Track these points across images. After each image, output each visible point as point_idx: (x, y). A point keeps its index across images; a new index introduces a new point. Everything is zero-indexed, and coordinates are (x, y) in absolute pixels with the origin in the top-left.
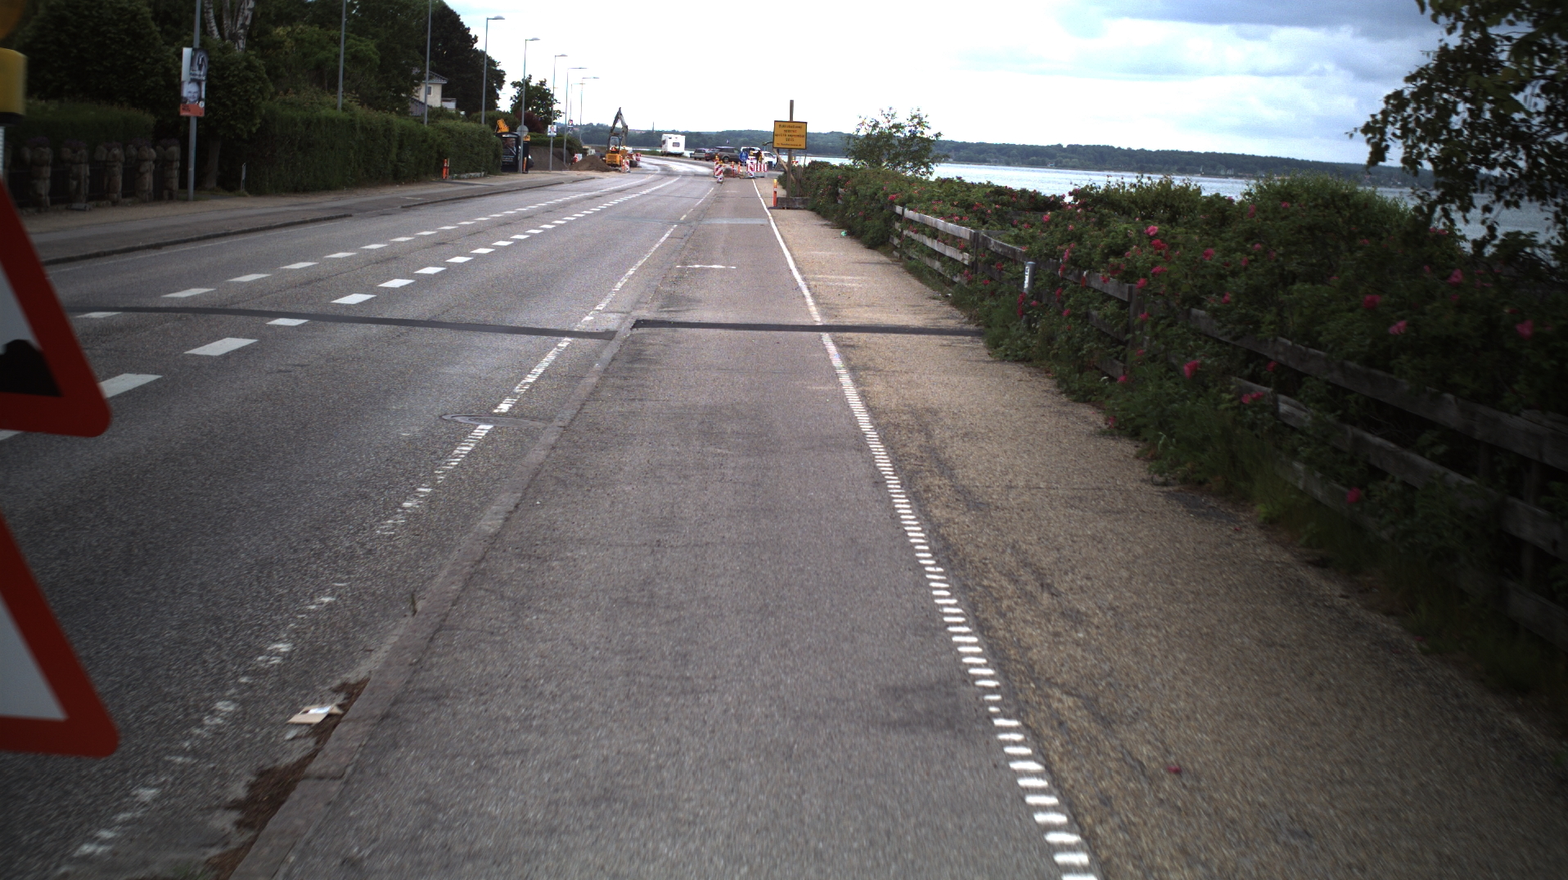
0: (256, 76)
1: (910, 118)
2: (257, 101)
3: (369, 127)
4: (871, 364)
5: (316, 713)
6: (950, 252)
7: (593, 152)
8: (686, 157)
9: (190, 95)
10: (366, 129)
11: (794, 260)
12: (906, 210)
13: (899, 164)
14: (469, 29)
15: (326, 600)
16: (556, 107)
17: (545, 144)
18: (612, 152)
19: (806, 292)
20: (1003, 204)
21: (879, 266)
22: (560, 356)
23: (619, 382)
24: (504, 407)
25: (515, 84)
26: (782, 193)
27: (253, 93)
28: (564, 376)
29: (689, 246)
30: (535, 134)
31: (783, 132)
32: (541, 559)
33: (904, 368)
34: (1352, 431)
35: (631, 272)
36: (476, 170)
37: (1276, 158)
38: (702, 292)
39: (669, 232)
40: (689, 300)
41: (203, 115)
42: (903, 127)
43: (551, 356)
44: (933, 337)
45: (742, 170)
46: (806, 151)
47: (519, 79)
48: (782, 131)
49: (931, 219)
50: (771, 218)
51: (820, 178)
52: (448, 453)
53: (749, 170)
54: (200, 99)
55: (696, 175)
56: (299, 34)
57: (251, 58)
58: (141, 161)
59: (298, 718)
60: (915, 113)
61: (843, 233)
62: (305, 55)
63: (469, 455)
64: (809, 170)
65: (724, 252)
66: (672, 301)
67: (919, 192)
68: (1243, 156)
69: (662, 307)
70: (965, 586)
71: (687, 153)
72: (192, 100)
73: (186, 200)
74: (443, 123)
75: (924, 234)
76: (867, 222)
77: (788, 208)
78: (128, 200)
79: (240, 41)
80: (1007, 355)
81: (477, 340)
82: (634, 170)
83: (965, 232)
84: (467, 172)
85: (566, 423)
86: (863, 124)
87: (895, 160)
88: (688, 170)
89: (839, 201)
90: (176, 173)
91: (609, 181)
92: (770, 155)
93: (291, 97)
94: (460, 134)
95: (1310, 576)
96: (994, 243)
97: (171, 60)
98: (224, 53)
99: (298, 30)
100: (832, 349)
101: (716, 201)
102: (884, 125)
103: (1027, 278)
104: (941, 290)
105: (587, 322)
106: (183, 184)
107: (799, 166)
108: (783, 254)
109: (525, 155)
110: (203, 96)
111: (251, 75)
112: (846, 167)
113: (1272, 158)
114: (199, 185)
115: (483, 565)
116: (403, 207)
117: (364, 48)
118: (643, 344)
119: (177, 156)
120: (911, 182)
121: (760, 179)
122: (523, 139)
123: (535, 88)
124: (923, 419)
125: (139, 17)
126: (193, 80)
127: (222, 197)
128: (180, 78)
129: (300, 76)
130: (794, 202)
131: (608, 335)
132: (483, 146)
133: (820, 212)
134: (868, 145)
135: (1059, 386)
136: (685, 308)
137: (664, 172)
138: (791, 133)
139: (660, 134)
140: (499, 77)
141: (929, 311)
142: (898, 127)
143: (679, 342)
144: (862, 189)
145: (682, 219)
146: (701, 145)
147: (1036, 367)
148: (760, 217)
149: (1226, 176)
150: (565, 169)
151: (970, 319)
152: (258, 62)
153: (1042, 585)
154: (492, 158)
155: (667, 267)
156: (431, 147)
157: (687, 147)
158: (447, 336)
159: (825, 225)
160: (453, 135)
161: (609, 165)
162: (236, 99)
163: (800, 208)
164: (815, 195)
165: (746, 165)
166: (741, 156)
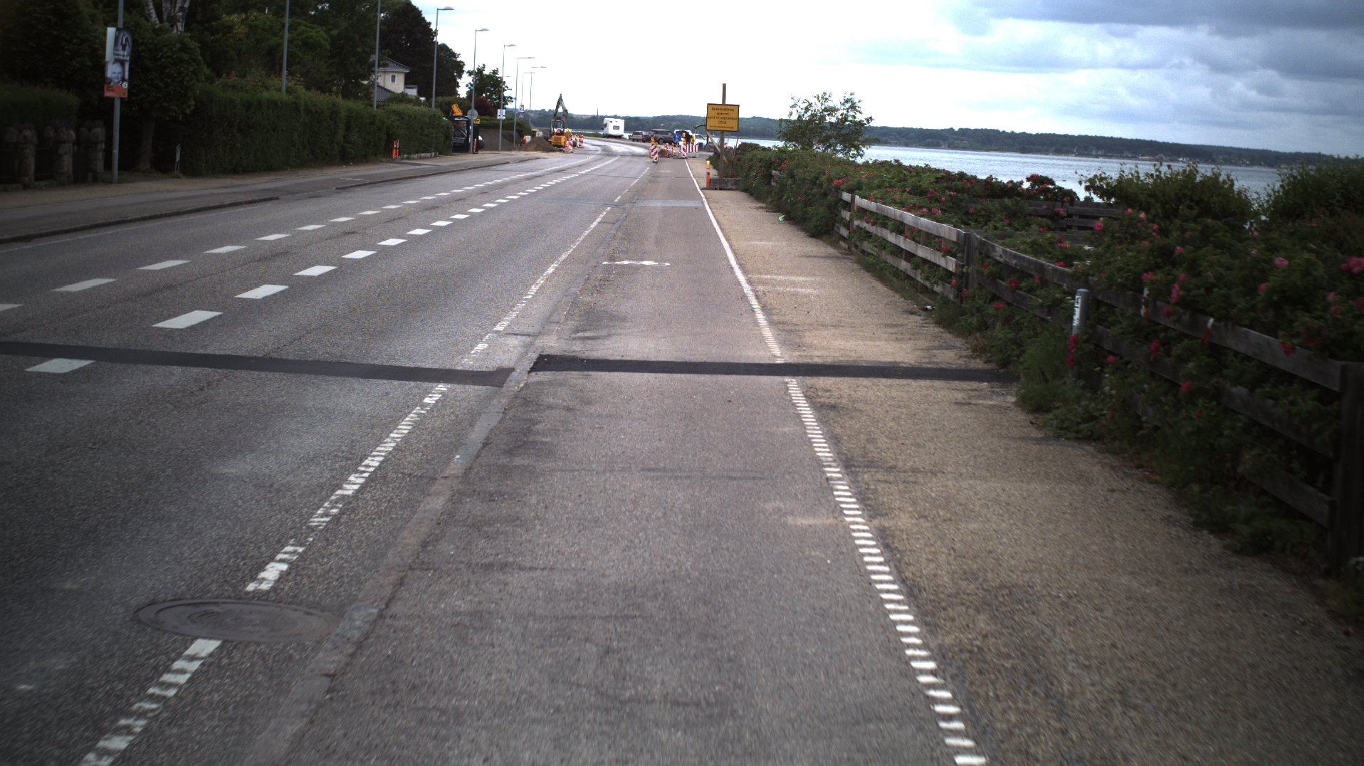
0: (190, 58)
1: (843, 101)
2: (191, 83)
3: (313, 109)
7: (540, 134)
8: (625, 139)
9: (114, 75)
10: (311, 111)
11: (734, 253)
12: (856, 197)
13: (830, 147)
14: (430, 23)
16: (506, 94)
17: (495, 126)
18: (557, 134)
19: (754, 303)
20: (957, 191)
21: (828, 262)
24: (271, 574)
25: (470, 73)
26: (714, 174)
27: (187, 75)
29: (620, 235)
30: (485, 117)
31: (716, 115)
35: (551, 270)
36: (426, 151)
37: (1140, 140)
38: (629, 306)
39: (602, 216)
41: (126, 96)
42: (835, 111)
44: (938, 385)
45: (675, 150)
46: (737, 134)
47: (476, 69)
48: (714, 113)
49: (893, 211)
50: (704, 200)
51: (751, 160)
53: (682, 150)
54: (123, 80)
55: (633, 155)
56: (253, 21)
57: (186, 40)
58: (58, 142)
60: (848, 97)
61: (781, 218)
62: (258, 41)
64: (740, 151)
65: (658, 242)
66: (587, 321)
67: (867, 178)
68: (1112, 139)
69: (578, 331)
71: (626, 136)
72: (116, 81)
73: (110, 182)
74: (394, 106)
75: (885, 227)
76: (808, 208)
77: (720, 189)
78: (43, 183)
79: (179, 24)
80: (1062, 429)
82: (576, 151)
83: (949, 232)
84: (417, 152)
87: (827, 142)
88: (627, 150)
89: (773, 184)
90: (100, 155)
91: (553, 160)
92: (700, 137)
93: (233, 79)
94: (410, 116)
96: (999, 251)
98: (158, 35)
99: (252, 17)
101: (650, 181)
102: (816, 108)
103: (1077, 311)
105: (478, 355)
106: (108, 165)
107: (730, 148)
108: (722, 245)
109: (476, 136)
110: (127, 77)
111: (186, 57)
112: (779, 149)
113: (1137, 141)
114: (123, 167)
116: (338, 189)
117: (315, 35)
119: (100, 137)
120: (846, 165)
121: (691, 159)
122: (473, 122)
123: (489, 76)
126: (116, 61)
129: (253, 61)
130: (726, 183)
131: (498, 379)
132: (433, 128)
133: (754, 193)
134: (800, 128)
136: (604, 333)
137: (604, 153)
138: (724, 116)
139: (603, 118)
140: (459, 68)
142: (832, 110)
144: (800, 173)
145: (616, 200)
146: (639, 128)
148: (694, 199)
149: (1097, 156)
150: (515, 150)
152: (194, 45)
154: (442, 139)
155: (592, 263)
156: (380, 129)
157: (626, 130)
159: (760, 208)
160: (403, 118)
161: (555, 146)
162: (169, 81)
163: (733, 190)
164: (747, 176)
165: (679, 146)
166: (675, 138)
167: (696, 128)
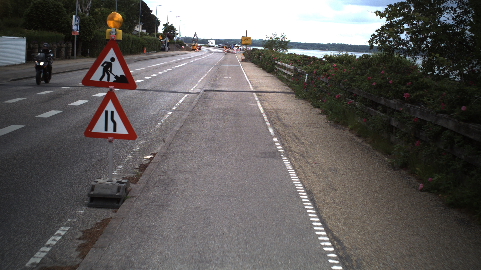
0: (92, 23)
1: (281, 36)
2: (93, 31)
3: (123, 38)
4: (265, 99)
5: (149, 157)
6: (289, 73)
7: (187, 45)
11: (247, 75)
12: (278, 62)
13: (278, 49)
14: (150, 8)
15: (144, 141)
16: (176, 32)
17: (173, 43)
18: (193, 45)
19: (250, 83)
21: (270, 78)
22: (186, 98)
23: (202, 103)
24: (174, 108)
25: (164, 25)
26: (244, 58)
27: (92, 28)
28: (188, 102)
29: (218, 72)
30: (170, 40)
32: (190, 134)
33: (274, 100)
34: (368, 108)
35: (202, 79)
36: (153, 51)
38: (222, 83)
39: (212, 68)
40: (218, 85)
41: (78, 35)
42: (279, 39)
43: (184, 98)
44: (282, 94)
45: (232, 51)
46: (251, 45)
47: (165, 23)
48: (244, 39)
49: (284, 64)
50: (240, 65)
51: (255, 53)
52: (163, 117)
53: (234, 51)
54: (77, 30)
55: (218, 52)
57: (91, 18)
58: (61, 48)
59: (145, 158)
60: (283, 34)
61: (261, 69)
62: (104, 17)
63: (168, 117)
64: (252, 51)
65: (227, 73)
66: (213, 85)
67: (282, 57)
69: (211, 87)
70: (280, 138)
71: (216, 46)
72: (75, 30)
73: (74, 59)
74: (144, 37)
75: (282, 68)
76: (267, 66)
77: (246, 62)
78: (58, 59)
79: (87, 13)
80: (300, 98)
81: (164, 94)
82: (200, 51)
83: (292, 67)
84: (151, 51)
85: (191, 111)
86: (267, 38)
87: (277, 48)
88: (216, 51)
89: (260, 60)
90: (71, 51)
91: (192, 54)
92: (241, 46)
93: (101, 29)
94: (149, 40)
95: (356, 138)
96: (299, 70)
97: (69, 19)
98: (83, 17)
100: (256, 96)
101: (224, 60)
102: (273, 38)
103: (306, 78)
104: (286, 83)
105: (192, 90)
106: (73, 55)
107: (249, 50)
108: (244, 74)
109: (168, 46)
110: (78, 29)
112: (263, 50)
114: (77, 55)
115: (177, 135)
116: (134, 61)
118: (207, 95)
119: (71, 46)
120: (280, 54)
121: (237, 54)
122: (167, 42)
123: (170, 26)
124: (276, 111)
125: (60, 6)
126: (76, 25)
127: (82, 58)
128: (72, 24)
129: (103, 23)
130: (247, 60)
131: (198, 93)
132: (155, 43)
133: (255, 63)
134: (269, 44)
135: (311, 104)
136: (217, 87)
137: (209, 51)
138: (246, 40)
139: (207, 40)
140: (159, 23)
141: (282, 88)
142: (277, 38)
143: (216, 95)
144: (267, 56)
145: (215, 65)
146: (220, 43)
147: (307, 100)
148: (237, 64)
150: (179, 50)
151: (292, 90)
152: (93, 19)
153: (297, 139)
154: (158, 47)
155: (212, 77)
156: (141, 44)
157: (216, 43)
158: (156, 93)
160: (147, 40)
161: (192, 49)
162: (87, 30)
163: (249, 62)
164: (253, 58)
165: (233, 49)
166: (232, 47)
167: (239, 43)
